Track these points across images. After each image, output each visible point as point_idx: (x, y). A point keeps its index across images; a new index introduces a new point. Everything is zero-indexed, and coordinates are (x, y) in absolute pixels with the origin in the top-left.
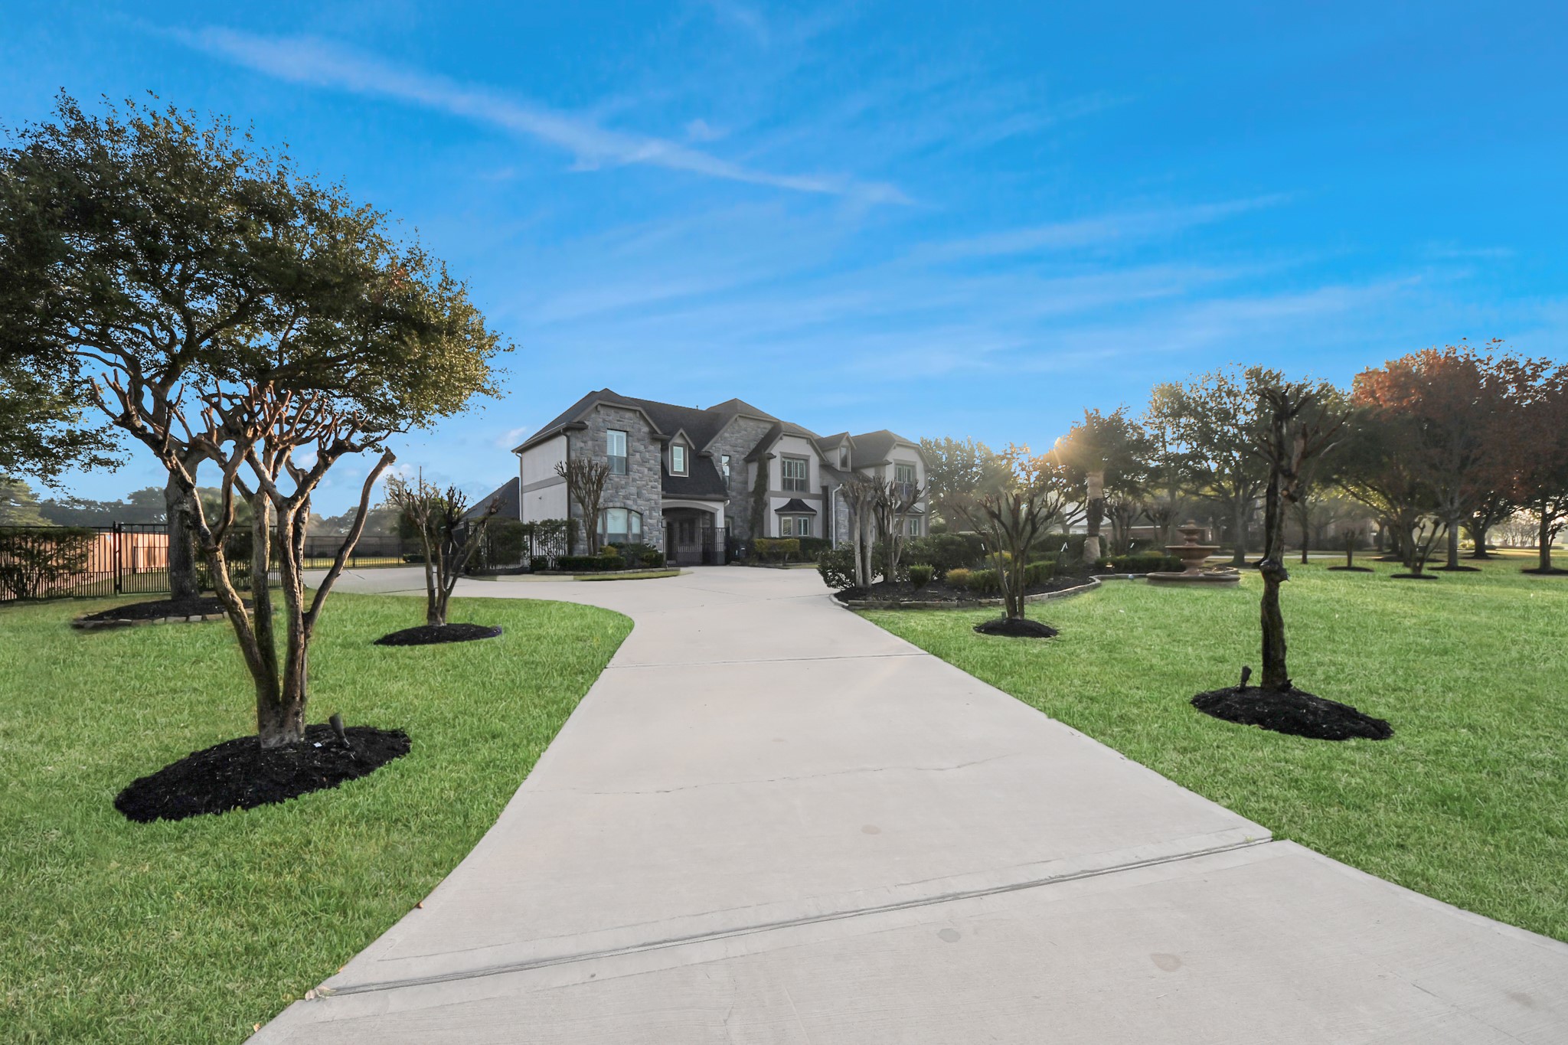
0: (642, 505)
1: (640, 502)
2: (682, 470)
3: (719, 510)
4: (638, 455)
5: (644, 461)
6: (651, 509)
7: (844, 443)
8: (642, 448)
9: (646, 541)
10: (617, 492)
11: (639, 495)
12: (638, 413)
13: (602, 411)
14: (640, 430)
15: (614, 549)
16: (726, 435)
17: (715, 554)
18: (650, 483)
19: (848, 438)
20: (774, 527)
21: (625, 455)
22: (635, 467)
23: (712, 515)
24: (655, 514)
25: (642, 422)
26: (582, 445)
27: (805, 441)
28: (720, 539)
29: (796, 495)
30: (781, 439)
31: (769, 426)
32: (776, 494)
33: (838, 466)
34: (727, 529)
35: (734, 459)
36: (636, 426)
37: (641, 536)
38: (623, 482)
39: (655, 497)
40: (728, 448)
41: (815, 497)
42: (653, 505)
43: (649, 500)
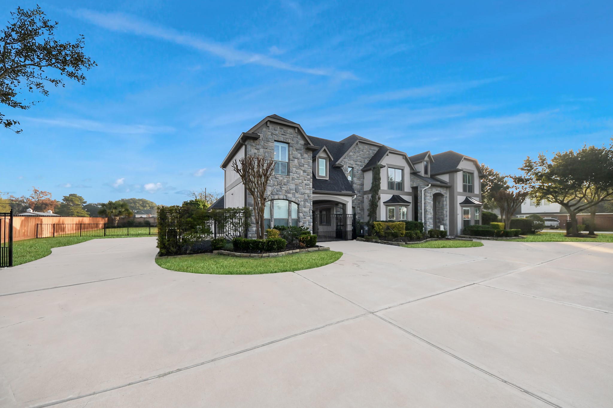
0: (299, 197)
1: (297, 195)
2: (324, 175)
3: (349, 201)
4: (296, 160)
5: (301, 165)
6: (305, 201)
7: (426, 158)
8: (299, 155)
9: (301, 224)
10: (281, 188)
11: (297, 190)
12: (296, 130)
13: (271, 126)
14: (297, 143)
15: (278, 232)
16: (351, 154)
17: (346, 232)
18: (305, 182)
19: (429, 156)
20: (383, 214)
21: (287, 161)
22: (294, 169)
23: (344, 205)
24: (308, 204)
25: (299, 137)
26: (256, 151)
27: (401, 157)
28: (349, 222)
29: (396, 192)
30: (387, 155)
31: (377, 149)
32: (385, 192)
33: (422, 174)
34: (354, 215)
35: (355, 170)
36: (295, 139)
37: (298, 220)
38: (285, 180)
39: (307, 191)
40: (352, 162)
41: (408, 194)
42: (307, 197)
43: (304, 194)
